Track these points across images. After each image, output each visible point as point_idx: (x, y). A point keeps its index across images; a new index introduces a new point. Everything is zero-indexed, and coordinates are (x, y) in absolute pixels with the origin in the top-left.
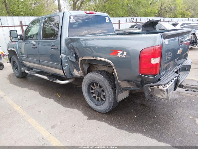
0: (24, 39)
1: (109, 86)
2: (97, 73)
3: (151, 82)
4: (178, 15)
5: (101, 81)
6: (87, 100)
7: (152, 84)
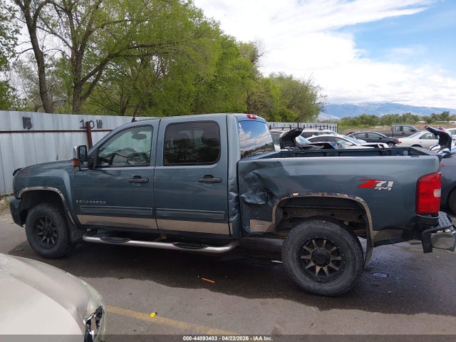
0: (94, 165)
1: (353, 241)
2: (324, 221)
3: (432, 226)
4: (276, 117)
5: (336, 235)
6: (297, 275)
7: (433, 229)
